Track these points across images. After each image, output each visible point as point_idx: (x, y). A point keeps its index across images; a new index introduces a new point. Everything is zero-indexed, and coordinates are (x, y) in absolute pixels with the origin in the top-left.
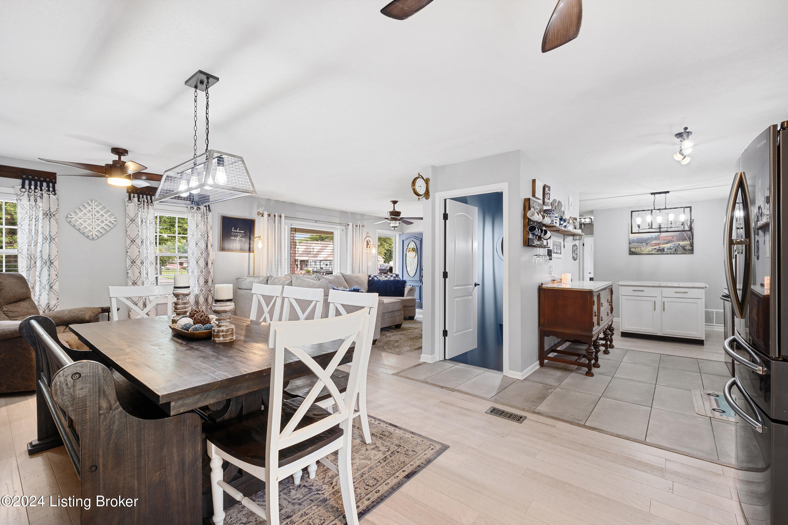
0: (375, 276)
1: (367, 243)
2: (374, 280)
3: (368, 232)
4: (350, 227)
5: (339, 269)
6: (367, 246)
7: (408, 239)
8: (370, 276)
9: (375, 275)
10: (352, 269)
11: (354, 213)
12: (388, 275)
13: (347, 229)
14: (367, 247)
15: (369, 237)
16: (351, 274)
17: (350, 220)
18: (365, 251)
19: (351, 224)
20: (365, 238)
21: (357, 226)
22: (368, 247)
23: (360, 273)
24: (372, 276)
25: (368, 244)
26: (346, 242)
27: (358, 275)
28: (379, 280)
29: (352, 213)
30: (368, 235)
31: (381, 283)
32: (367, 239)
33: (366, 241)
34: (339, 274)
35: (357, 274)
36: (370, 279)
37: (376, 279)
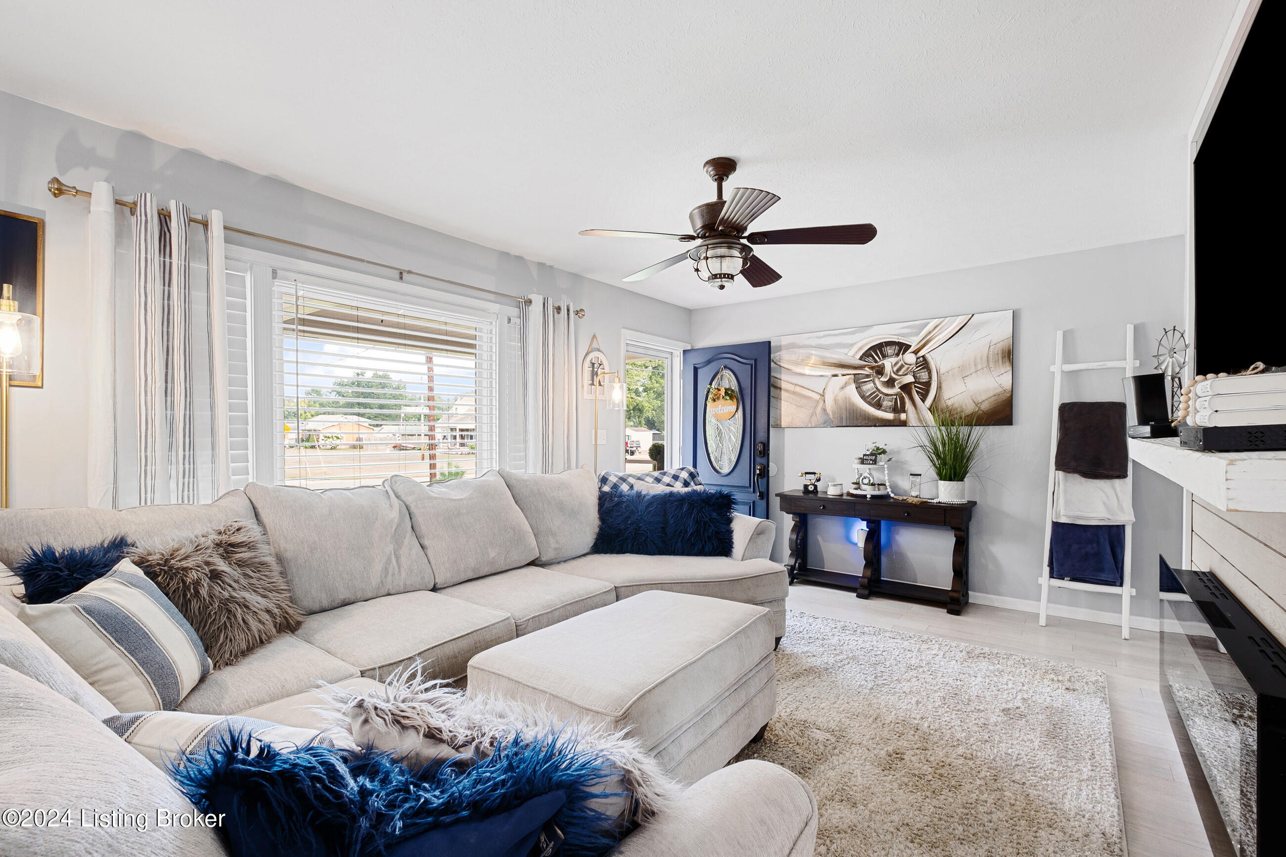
0: (623, 479)
1: (593, 370)
2: (621, 495)
3: (594, 337)
4: (536, 310)
5: (495, 456)
6: (593, 380)
7: (709, 362)
8: (604, 480)
9: (621, 474)
10: (544, 455)
11: (551, 267)
12: (664, 474)
13: (524, 318)
14: (593, 384)
15: (599, 350)
16: (539, 473)
17: (535, 290)
18: (586, 394)
19: (537, 300)
20: (587, 354)
21: (559, 309)
22: (596, 383)
23: (569, 468)
24: (613, 479)
25: (594, 374)
26: (521, 362)
27: (565, 476)
28: (639, 495)
29: (541, 265)
30: (595, 345)
31: (647, 507)
32: (592, 356)
33: (587, 363)
34: (494, 479)
35: (558, 475)
36: (606, 489)
37: (624, 488)
